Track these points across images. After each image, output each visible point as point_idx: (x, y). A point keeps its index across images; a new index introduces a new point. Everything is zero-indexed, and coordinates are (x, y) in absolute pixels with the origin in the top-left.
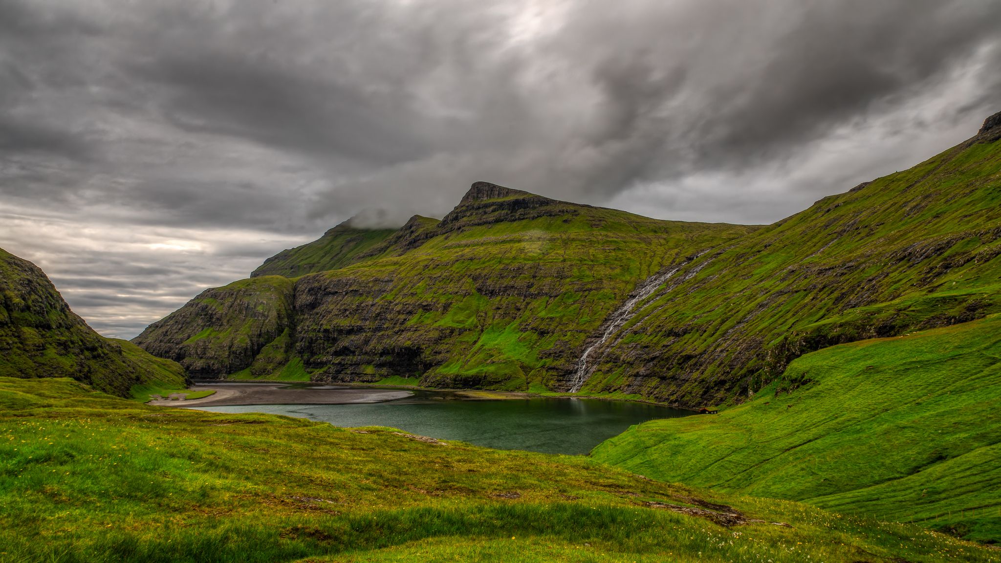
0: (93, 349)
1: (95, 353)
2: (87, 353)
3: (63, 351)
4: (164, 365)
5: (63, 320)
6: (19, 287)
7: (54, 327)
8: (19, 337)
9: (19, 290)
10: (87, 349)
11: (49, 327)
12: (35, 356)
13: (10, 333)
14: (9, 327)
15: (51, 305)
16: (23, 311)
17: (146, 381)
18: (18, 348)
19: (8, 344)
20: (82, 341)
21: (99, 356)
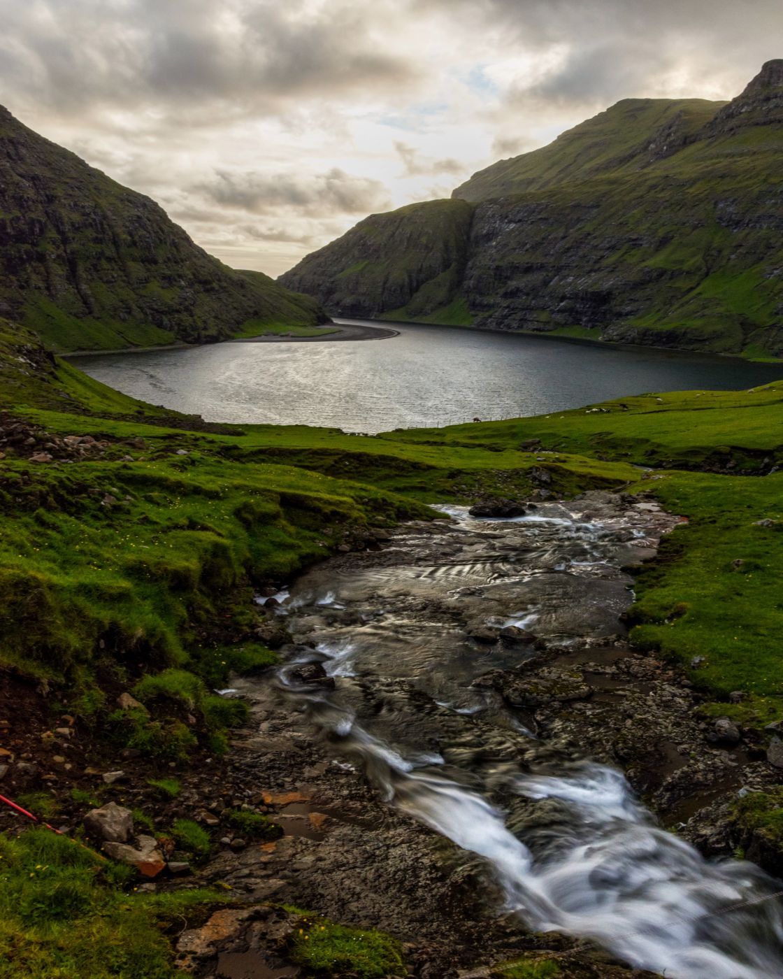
0: (205, 282)
1: (209, 287)
2: (197, 286)
3: (166, 285)
4: (296, 300)
5: (173, 254)
6: (127, 224)
7: (160, 261)
8: (124, 271)
9: (126, 227)
10: (200, 282)
11: (156, 262)
12: (138, 288)
13: (116, 267)
14: (115, 262)
15: (161, 240)
16: (129, 246)
17: (266, 316)
18: (124, 281)
19: (113, 277)
20: (194, 274)
21: (213, 289)
